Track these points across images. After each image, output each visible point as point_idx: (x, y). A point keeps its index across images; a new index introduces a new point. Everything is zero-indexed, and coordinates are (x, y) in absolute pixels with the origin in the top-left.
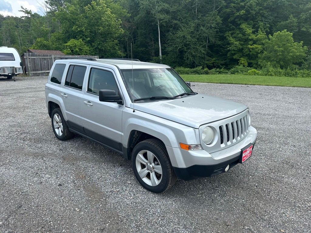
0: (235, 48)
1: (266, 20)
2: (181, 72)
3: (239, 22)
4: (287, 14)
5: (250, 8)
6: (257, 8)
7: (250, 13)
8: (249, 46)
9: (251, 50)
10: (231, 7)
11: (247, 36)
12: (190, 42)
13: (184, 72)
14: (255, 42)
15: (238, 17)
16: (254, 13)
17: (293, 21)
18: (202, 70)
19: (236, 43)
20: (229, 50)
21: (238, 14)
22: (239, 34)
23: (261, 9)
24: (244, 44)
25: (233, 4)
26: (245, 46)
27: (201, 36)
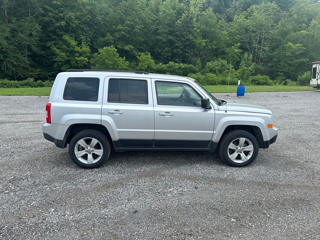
0: (61, 59)
1: (87, 35)
2: (7, 85)
3: (60, 33)
4: (103, 32)
5: (69, 20)
6: (77, 22)
7: (69, 26)
8: (77, 58)
9: (79, 62)
10: (50, 16)
11: (72, 48)
12: (7, 49)
13: (11, 86)
14: (81, 55)
15: (58, 27)
16: (75, 26)
17: (110, 38)
18: (35, 82)
19: (62, 54)
20: (55, 62)
21: (58, 24)
22: (63, 45)
23: (79, 23)
24: (69, 56)
25: (51, 13)
26: (72, 58)
27: (20, 44)
